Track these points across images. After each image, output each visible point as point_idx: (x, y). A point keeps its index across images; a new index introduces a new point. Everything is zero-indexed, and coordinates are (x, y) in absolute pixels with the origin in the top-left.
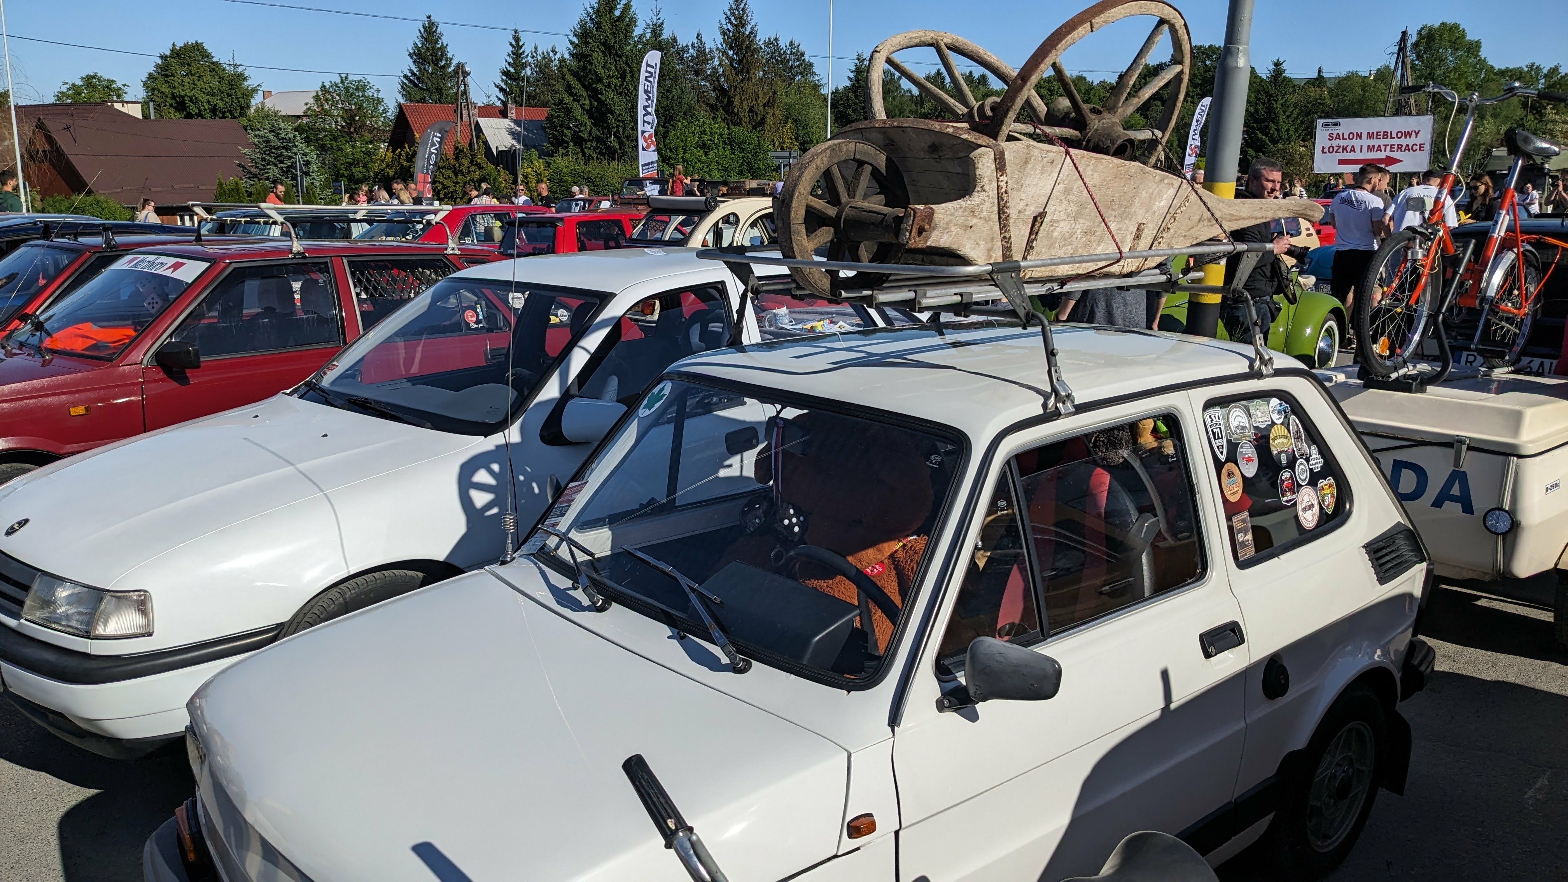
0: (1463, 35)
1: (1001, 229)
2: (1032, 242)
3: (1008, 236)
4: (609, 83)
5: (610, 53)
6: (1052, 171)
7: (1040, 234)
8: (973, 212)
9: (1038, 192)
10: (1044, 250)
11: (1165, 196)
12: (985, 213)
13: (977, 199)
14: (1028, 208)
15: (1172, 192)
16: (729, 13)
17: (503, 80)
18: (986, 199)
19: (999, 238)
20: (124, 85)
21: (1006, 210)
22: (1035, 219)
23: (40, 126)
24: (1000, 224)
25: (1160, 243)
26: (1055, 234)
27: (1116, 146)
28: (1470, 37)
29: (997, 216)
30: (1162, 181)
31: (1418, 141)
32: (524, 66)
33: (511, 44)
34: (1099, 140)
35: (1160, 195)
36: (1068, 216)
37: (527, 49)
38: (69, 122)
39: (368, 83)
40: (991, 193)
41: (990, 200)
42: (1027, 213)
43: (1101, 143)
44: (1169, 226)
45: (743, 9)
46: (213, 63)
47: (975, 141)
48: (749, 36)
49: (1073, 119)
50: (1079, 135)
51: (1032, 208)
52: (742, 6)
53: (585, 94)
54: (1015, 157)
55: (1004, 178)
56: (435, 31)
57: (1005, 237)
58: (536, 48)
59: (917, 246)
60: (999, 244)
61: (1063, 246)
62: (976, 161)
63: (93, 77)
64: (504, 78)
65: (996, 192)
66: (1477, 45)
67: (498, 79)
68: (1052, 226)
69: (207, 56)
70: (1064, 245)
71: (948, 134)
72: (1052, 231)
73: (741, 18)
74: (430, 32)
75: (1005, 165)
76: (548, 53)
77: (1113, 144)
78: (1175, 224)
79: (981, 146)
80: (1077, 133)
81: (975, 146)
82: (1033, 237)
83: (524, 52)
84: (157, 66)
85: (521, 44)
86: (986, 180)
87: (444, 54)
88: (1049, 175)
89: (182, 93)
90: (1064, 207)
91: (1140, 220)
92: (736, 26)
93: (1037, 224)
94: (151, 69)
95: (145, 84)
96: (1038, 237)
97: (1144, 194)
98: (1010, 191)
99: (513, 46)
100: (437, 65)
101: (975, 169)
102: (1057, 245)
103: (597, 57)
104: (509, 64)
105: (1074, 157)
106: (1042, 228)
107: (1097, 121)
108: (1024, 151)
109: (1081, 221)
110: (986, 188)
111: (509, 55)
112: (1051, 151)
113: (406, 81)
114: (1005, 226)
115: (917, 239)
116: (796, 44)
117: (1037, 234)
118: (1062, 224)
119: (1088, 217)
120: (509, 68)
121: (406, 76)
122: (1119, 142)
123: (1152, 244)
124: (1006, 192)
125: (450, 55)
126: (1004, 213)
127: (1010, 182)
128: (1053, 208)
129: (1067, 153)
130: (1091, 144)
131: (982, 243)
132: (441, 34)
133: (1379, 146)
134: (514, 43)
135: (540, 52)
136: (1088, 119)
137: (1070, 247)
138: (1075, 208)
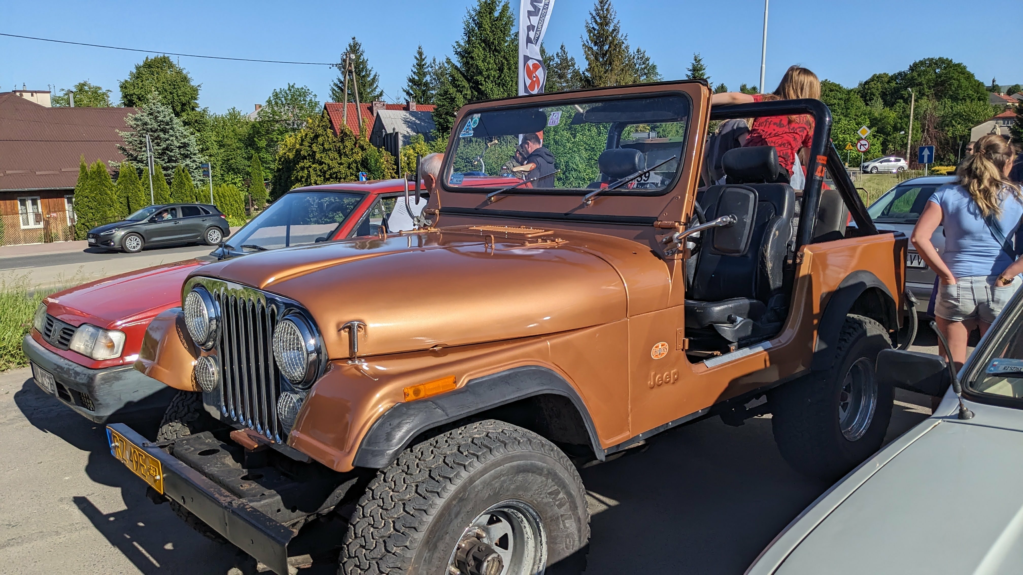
4: (489, 75)
5: (490, 48)
16: (594, 15)
17: (409, 86)
32: (425, 74)
33: (416, 58)
37: (428, 61)
39: (308, 90)
45: (607, 10)
48: (612, 33)
52: (606, 7)
53: (467, 85)
56: (358, 49)
58: (434, 60)
64: (410, 84)
67: (405, 85)
69: (171, 65)
73: (605, 17)
74: (354, 48)
76: (443, 64)
83: (425, 64)
84: (132, 74)
85: (423, 57)
87: (365, 68)
92: (601, 24)
94: (128, 77)
95: (122, 87)
99: (417, 59)
100: (359, 75)
103: (478, 52)
104: (414, 73)
111: (414, 66)
113: (336, 89)
116: (642, 51)
120: (414, 76)
121: (336, 85)
125: (369, 67)
132: (363, 52)
134: (418, 57)
135: (437, 63)
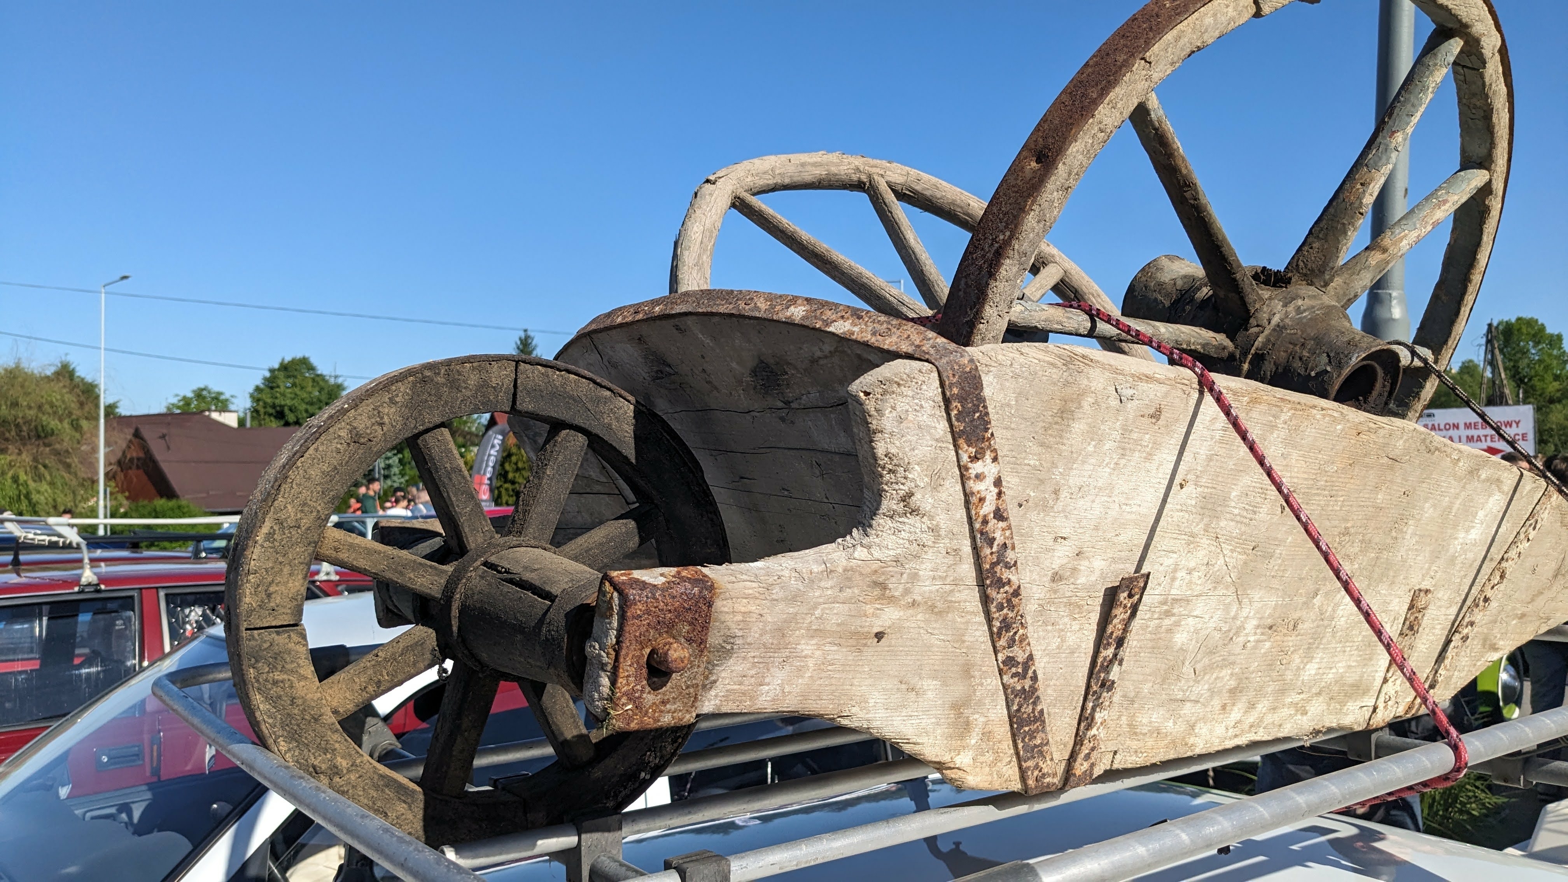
0: (1543, 328)
1: (994, 637)
2: (1107, 668)
3: (1021, 657)
6: (1157, 445)
7: (1133, 641)
8: (883, 586)
9: (1113, 513)
10: (1146, 688)
11: (1481, 514)
12: (926, 588)
13: (889, 540)
14: (1083, 565)
15: (1496, 502)
18: (928, 539)
19: (990, 664)
20: (232, 396)
21: (1006, 575)
22: (1111, 597)
23: (137, 434)
24: (989, 620)
25: (1465, 639)
26: (1180, 638)
27: (1346, 371)
28: (1551, 329)
29: (974, 595)
30: (1473, 472)
31: (1520, 431)
34: (1292, 355)
35: (1468, 512)
36: (1218, 582)
38: (165, 431)
40: (942, 520)
41: (945, 543)
42: (1082, 580)
43: (1297, 364)
44: (1489, 593)
46: (318, 375)
47: (873, 340)
49: (1205, 302)
50: (1227, 343)
51: (1099, 564)
54: (1021, 395)
55: (985, 467)
57: (1010, 661)
59: (649, 723)
60: (994, 682)
61: (1206, 670)
62: (870, 405)
63: (203, 390)
65: (961, 514)
66: (1559, 338)
68: (1168, 614)
69: (311, 368)
70: (1210, 668)
71: (790, 324)
72: (1169, 631)
74: (525, 344)
75: (984, 422)
77: (1340, 366)
78: (1502, 587)
79: (895, 355)
80: (1221, 339)
81: (872, 357)
82: (1109, 652)
84: (265, 379)
86: (917, 475)
88: (1149, 457)
89: (283, 403)
90: (1201, 555)
91: (1417, 581)
93: (1120, 614)
94: (259, 382)
95: (252, 396)
96: (1126, 652)
97: (1429, 511)
98: (1013, 512)
101: (870, 435)
102: (1187, 670)
105: (1229, 397)
106: (1136, 623)
107: (1278, 305)
108: (1055, 374)
109: (1256, 595)
110: (923, 500)
112: (1149, 378)
114: (1006, 625)
115: (650, 698)
117: (1120, 642)
118: (1199, 607)
119: (1275, 583)
122: (1355, 360)
123: (1448, 642)
124: (999, 515)
126: (1000, 583)
127: (1010, 482)
128: (1169, 561)
129: (1205, 385)
130: (1268, 368)
131: (930, 685)
133: (1479, 436)
136: (1251, 298)
137: (1226, 673)
138: (1236, 559)
